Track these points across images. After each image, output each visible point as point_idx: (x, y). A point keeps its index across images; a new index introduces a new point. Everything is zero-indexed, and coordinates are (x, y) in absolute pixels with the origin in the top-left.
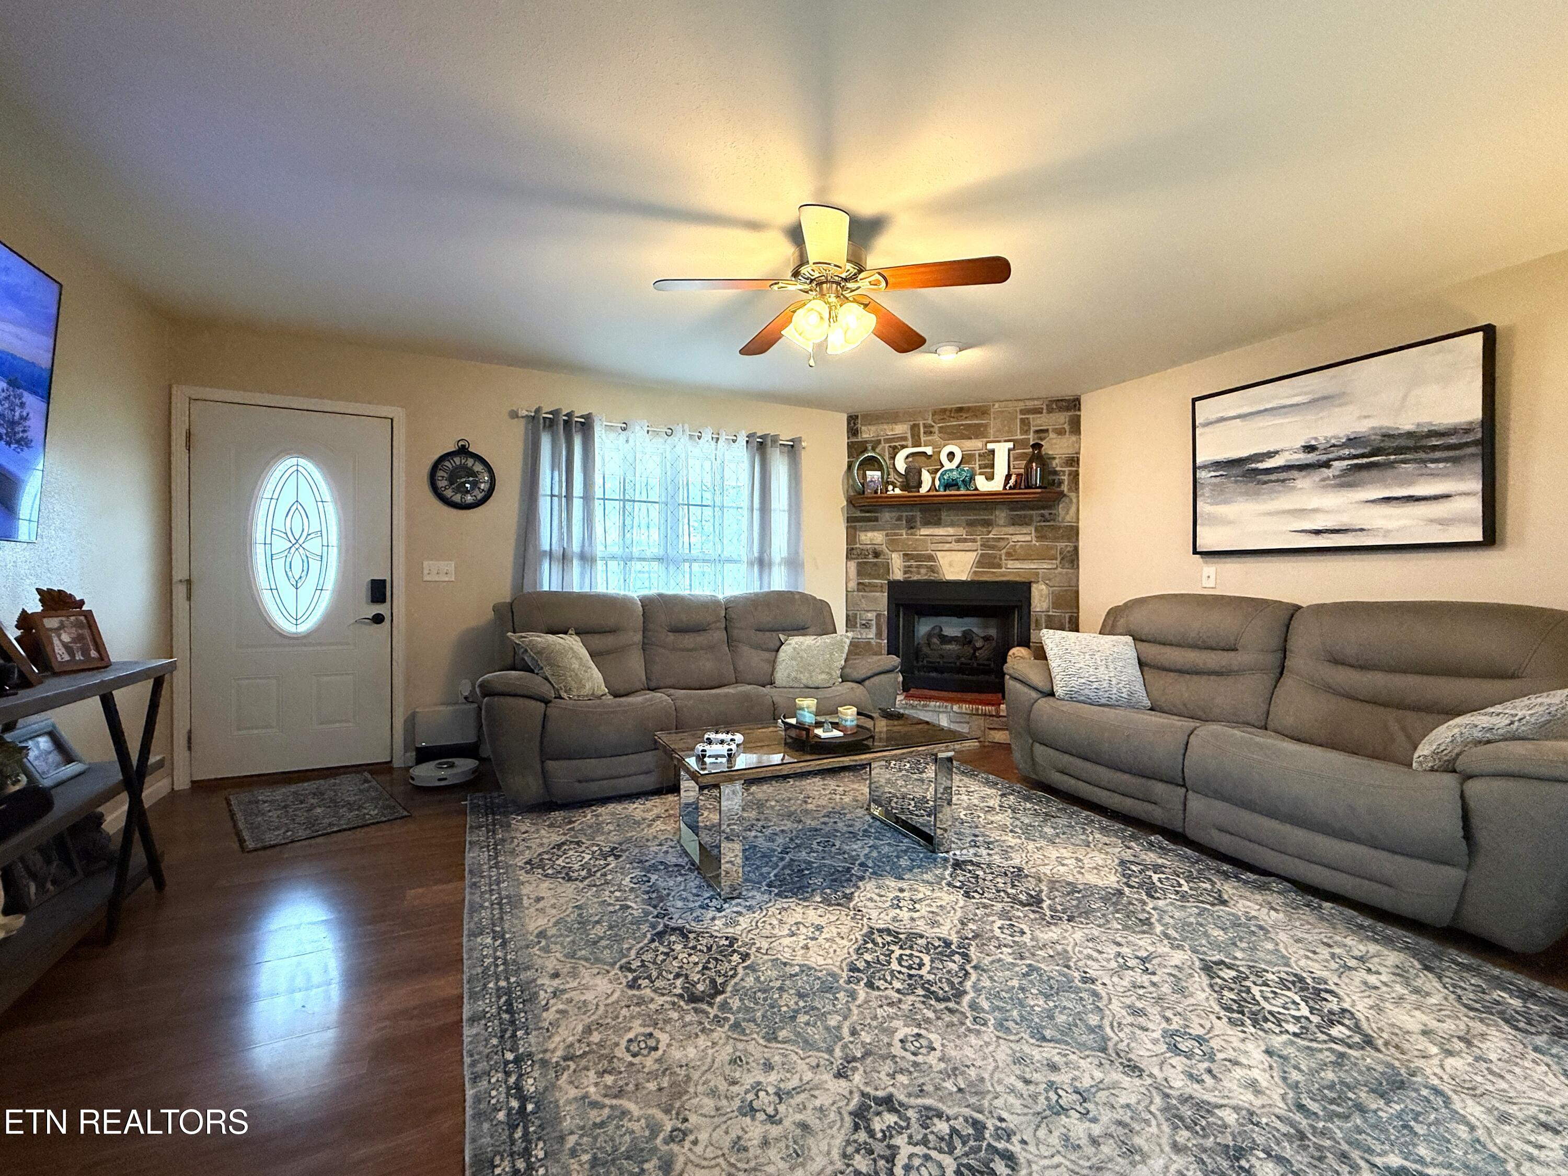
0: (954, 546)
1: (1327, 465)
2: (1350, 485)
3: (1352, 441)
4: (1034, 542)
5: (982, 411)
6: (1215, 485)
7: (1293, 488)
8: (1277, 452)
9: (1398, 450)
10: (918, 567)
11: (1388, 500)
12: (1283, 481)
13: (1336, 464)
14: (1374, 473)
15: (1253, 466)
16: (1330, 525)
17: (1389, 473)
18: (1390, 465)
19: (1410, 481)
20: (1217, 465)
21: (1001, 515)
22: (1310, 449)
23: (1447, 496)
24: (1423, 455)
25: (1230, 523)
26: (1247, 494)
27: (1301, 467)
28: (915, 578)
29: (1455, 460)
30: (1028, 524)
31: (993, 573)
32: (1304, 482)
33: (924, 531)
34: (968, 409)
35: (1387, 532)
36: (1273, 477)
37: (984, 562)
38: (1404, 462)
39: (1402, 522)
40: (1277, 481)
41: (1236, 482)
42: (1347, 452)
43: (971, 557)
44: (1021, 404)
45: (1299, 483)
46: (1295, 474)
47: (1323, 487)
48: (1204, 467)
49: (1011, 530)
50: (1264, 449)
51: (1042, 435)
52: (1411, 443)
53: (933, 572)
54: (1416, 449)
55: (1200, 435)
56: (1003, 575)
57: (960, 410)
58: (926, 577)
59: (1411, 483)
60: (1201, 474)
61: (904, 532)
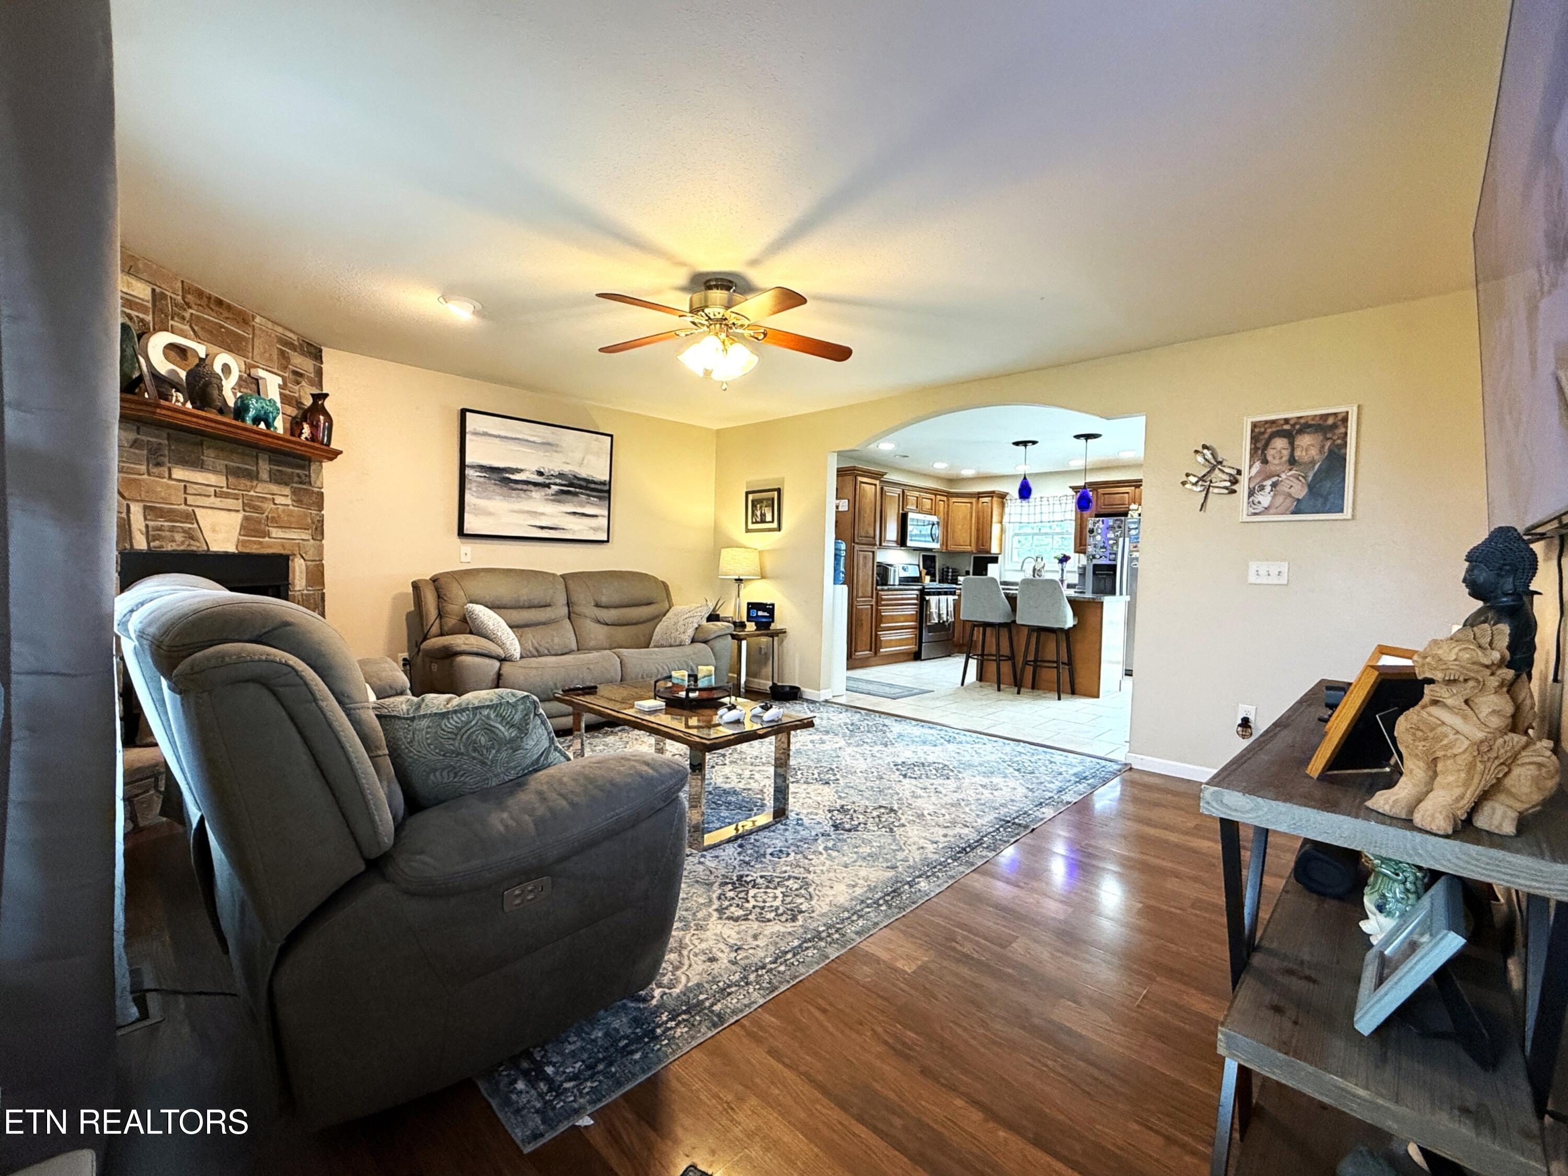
0: (217, 502)
1: (548, 486)
2: (559, 501)
3: (561, 475)
4: (291, 507)
5: (244, 319)
6: (480, 483)
7: (531, 497)
8: (522, 470)
9: (581, 487)
10: (172, 529)
11: (575, 513)
12: (525, 491)
13: (553, 487)
14: (570, 497)
15: (507, 475)
16: (549, 524)
17: (575, 499)
18: (575, 494)
19: (582, 505)
20: (482, 468)
21: (264, 468)
22: (540, 474)
23: (596, 516)
24: (588, 492)
25: (490, 514)
26: (501, 495)
27: (535, 484)
28: (170, 548)
29: (600, 498)
30: (286, 484)
31: (261, 543)
32: (537, 494)
33: (179, 473)
34: (229, 308)
35: (574, 532)
36: (520, 486)
37: (250, 528)
38: (582, 493)
39: (580, 527)
40: (521, 490)
41: (495, 484)
42: (558, 481)
43: (236, 519)
44: (280, 330)
45: (534, 494)
46: (531, 487)
47: (547, 500)
48: (472, 467)
49: (275, 488)
50: (513, 465)
51: (299, 379)
52: (584, 484)
53: (192, 538)
54: (587, 488)
55: (470, 440)
56: (269, 546)
57: (220, 303)
58: (182, 548)
59: (584, 507)
60: (469, 472)
61: (143, 468)
